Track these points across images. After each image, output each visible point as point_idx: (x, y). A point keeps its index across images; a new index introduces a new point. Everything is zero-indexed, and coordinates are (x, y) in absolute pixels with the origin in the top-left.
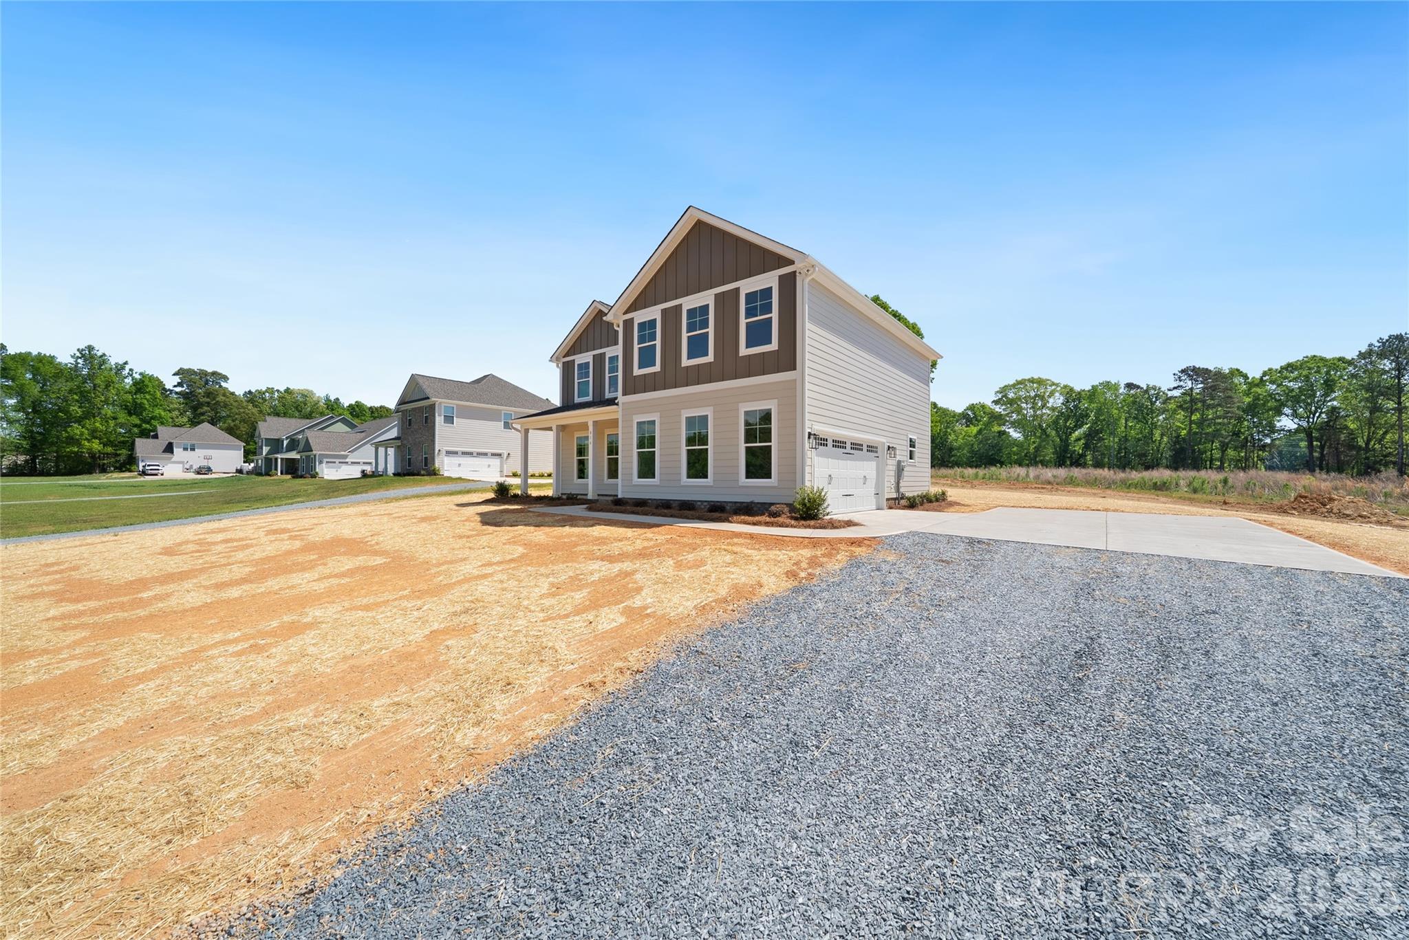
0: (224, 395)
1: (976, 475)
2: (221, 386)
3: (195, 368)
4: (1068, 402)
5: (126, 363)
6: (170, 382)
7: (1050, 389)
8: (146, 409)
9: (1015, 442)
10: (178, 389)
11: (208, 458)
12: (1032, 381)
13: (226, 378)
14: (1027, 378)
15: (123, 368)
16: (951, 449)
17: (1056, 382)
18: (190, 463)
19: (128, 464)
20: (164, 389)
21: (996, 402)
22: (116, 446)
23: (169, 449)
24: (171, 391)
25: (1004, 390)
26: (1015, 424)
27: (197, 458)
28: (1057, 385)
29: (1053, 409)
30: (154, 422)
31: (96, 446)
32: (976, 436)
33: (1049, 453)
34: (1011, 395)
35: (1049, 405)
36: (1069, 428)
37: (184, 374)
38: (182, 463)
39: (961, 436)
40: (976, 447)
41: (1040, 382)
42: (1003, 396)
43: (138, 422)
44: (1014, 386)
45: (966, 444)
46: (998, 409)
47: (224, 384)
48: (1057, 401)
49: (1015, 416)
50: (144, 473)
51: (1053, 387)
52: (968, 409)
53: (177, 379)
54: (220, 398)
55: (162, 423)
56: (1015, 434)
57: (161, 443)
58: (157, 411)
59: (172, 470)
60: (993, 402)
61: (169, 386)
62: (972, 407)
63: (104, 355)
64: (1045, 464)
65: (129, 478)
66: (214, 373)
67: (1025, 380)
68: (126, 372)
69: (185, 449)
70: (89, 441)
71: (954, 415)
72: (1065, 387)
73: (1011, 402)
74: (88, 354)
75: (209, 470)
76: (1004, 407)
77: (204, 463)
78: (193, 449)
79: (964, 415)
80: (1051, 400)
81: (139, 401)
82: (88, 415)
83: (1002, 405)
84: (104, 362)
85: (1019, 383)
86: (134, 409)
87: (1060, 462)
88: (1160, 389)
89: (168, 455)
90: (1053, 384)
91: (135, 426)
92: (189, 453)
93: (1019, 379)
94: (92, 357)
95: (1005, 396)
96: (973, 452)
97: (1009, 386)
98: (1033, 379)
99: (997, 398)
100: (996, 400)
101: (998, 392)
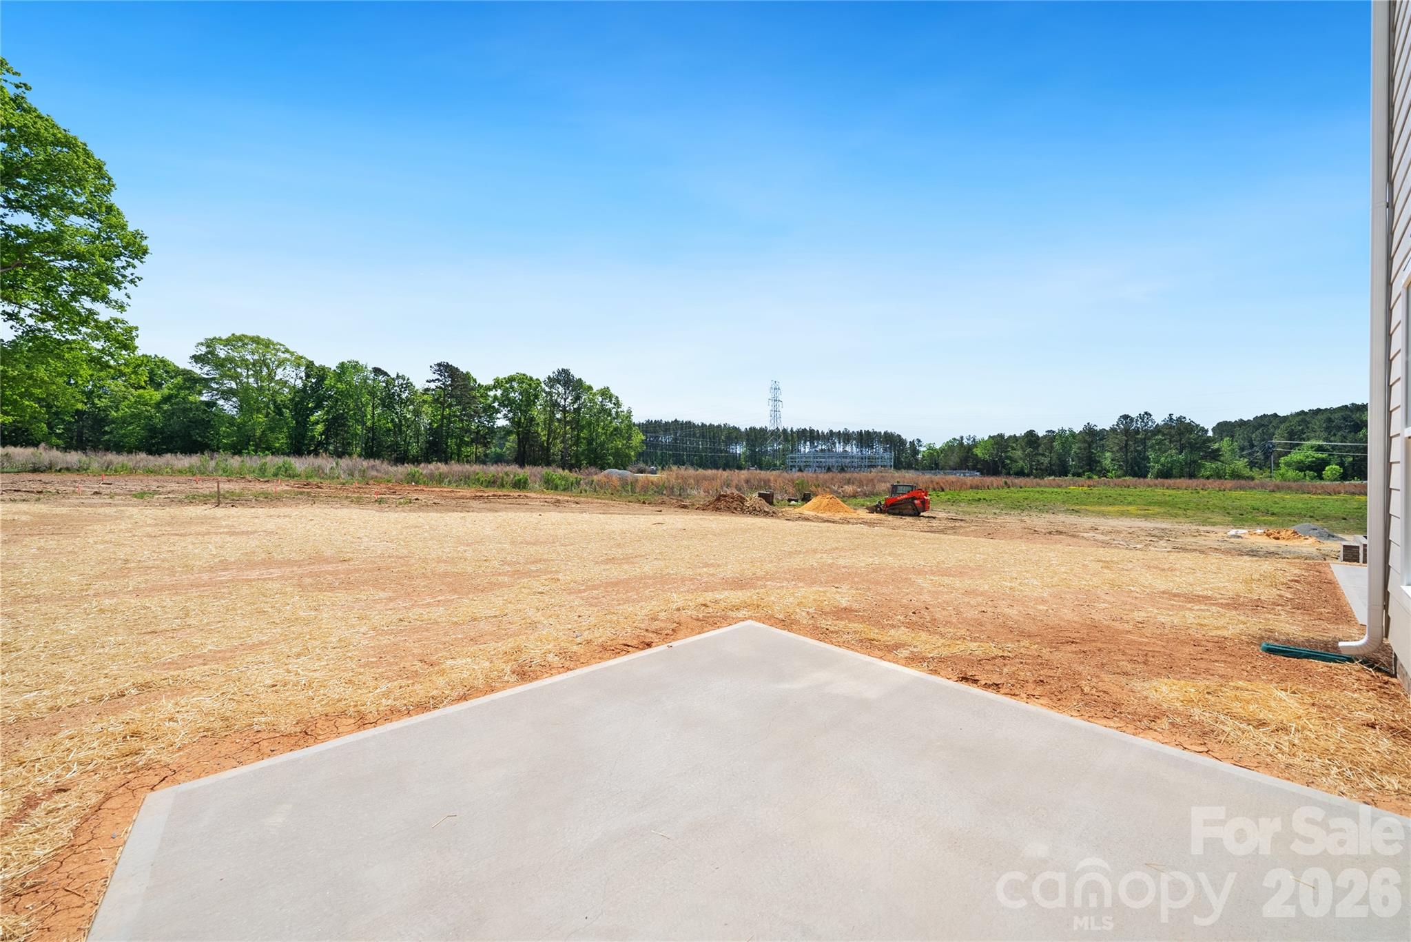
4: (307, 377)
7: (281, 356)
9: (228, 419)
12: (256, 340)
14: (250, 334)
17: (292, 350)
21: (197, 359)
25: (210, 343)
26: (227, 394)
28: (292, 354)
29: (283, 384)
32: (158, 405)
34: (221, 353)
35: (277, 378)
36: (308, 409)
40: (158, 420)
41: (268, 344)
42: (207, 353)
44: (227, 340)
45: (137, 416)
46: (198, 370)
48: (290, 374)
49: (226, 383)
51: (287, 356)
56: (227, 408)
60: (191, 357)
64: (276, 452)
67: (246, 336)
72: (304, 358)
73: (219, 364)
76: (206, 368)
80: (281, 372)
83: (205, 365)
85: (236, 338)
87: (293, 449)
88: (408, 379)
90: (287, 351)
93: (238, 334)
95: (212, 353)
96: (152, 430)
97: (220, 339)
98: (258, 337)
99: (199, 353)
100: (197, 354)
101: (202, 344)
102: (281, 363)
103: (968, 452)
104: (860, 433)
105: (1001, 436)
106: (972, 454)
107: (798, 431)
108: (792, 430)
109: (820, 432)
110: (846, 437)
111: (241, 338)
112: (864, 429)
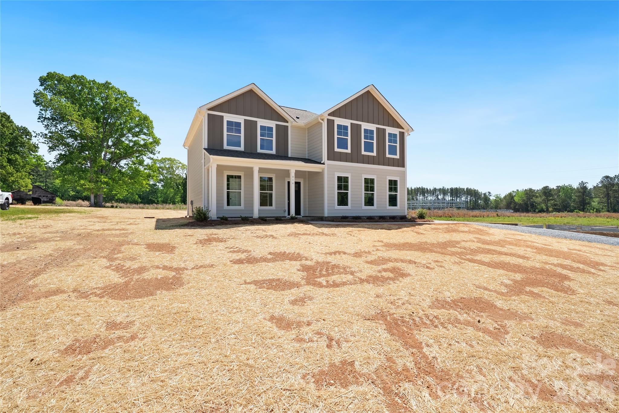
35: (176, 173)
41: (174, 161)
90: (180, 163)
98: (170, 158)
102: (178, 167)
103: (511, 199)
104: (452, 189)
105: (531, 190)
106: (514, 200)
107: (415, 189)
108: (411, 189)
109: (429, 189)
110: (444, 191)
111: (165, 159)
112: (454, 186)
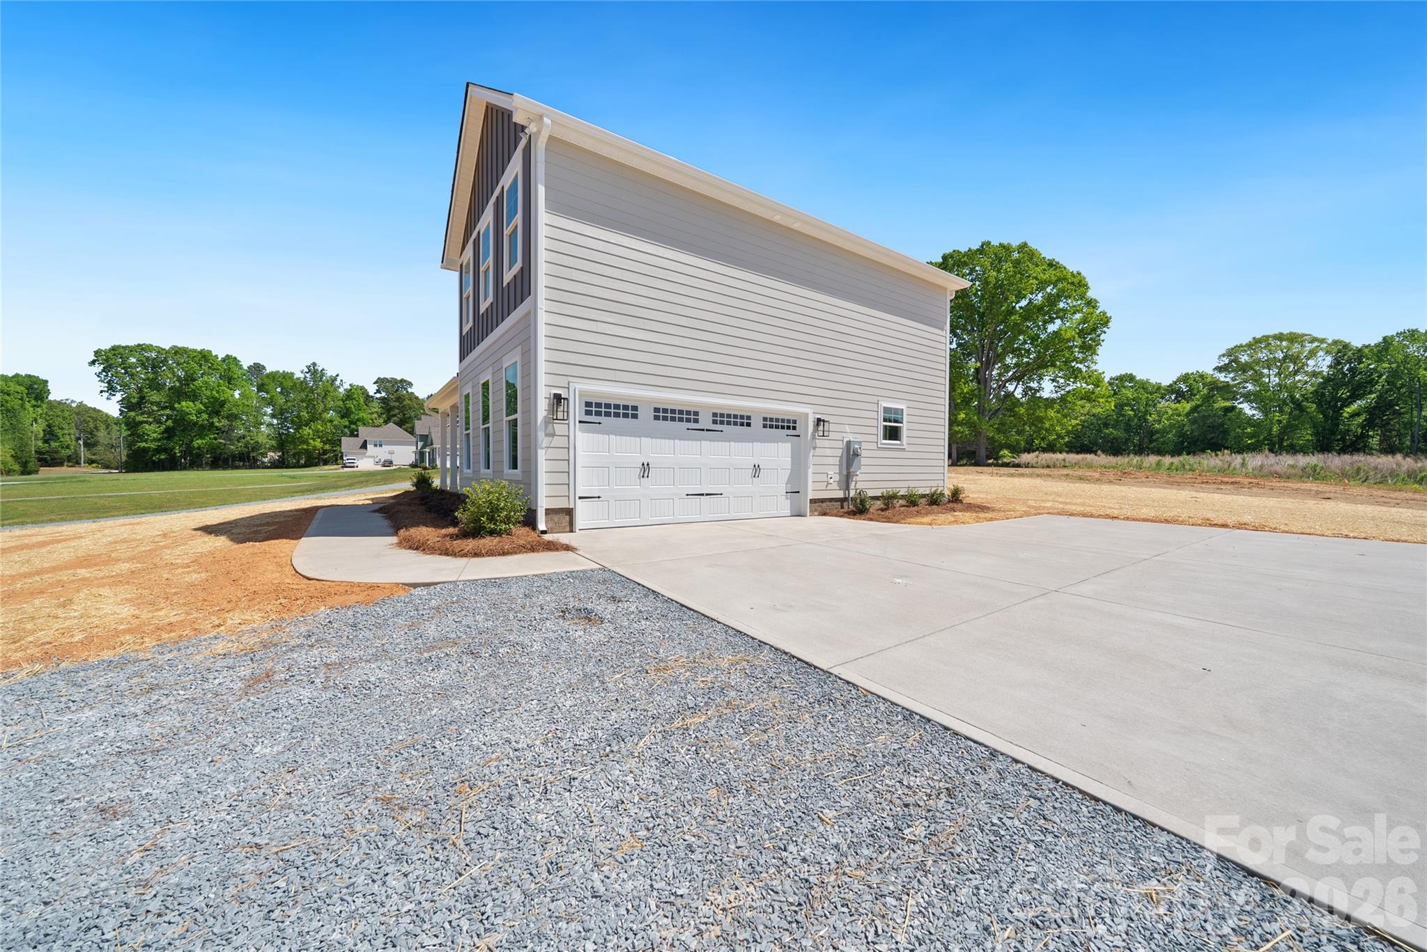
0: (410, 400)
1: (1158, 464)
2: (407, 392)
3: (388, 376)
4: (1339, 363)
5: (337, 375)
6: (372, 390)
7: (1309, 347)
8: (353, 413)
9: (1250, 421)
10: (378, 395)
11: (391, 453)
12: (1280, 337)
13: (410, 384)
14: (1271, 333)
15: (336, 379)
16: (1152, 433)
17: (1320, 336)
18: (379, 457)
19: (337, 458)
20: (368, 396)
21: (1219, 369)
22: (333, 443)
23: (364, 446)
24: (372, 397)
25: (1231, 353)
26: (1247, 397)
27: (383, 453)
28: (1322, 341)
29: (1314, 374)
30: (359, 423)
31: (318, 444)
32: (1188, 414)
33: (1306, 435)
34: (1244, 358)
35: (1309, 369)
36: (1340, 399)
37: (380, 382)
38: (373, 457)
39: (1165, 416)
40: (1188, 429)
41: (1293, 338)
42: (1230, 362)
43: (347, 423)
44: (1249, 346)
45: (1171, 426)
46: (1223, 377)
47: (410, 390)
48: (1323, 363)
49: (1250, 387)
50: (345, 466)
51: (1316, 344)
52: (1179, 380)
53: (375, 387)
54: (407, 402)
55: (364, 424)
56: (1247, 409)
57: (359, 441)
58: (361, 415)
59: (366, 463)
60: (1215, 369)
61: (371, 394)
62: (1185, 378)
63: (323, 369)
65: (336, 469)
66: (402, 381)
67: (1268, 337)
68: (338, 383)
69: (376, 445)
70: (314, 440)
71: (1158, 388)
72: (1335, 342)
73: (1244, 368)
74: (313, 370)
75: (390, 463)
76: (1232, 375)
77: (388, 457)
78: (381, 446)
79: (1172, 389)
80: (1311, 362)
81: (348, 406)
82: (313, 419)
83: (1230, 372)
84: (323, 375)
85: (1257, 341)
86: (345, 413)
87: (1323, 445)
89: (363, 451)
90: (1314, 340)
91: (345, 427)
92: (378, 448)
93: (1258, 336)
94: (316, 371)
95: (1236, 361)
96: (1181, 435)
97: (1241, 346)
98: (1281, 334)
99: (1222, 363)
100: (1220, 365)
101: (1224, 355)
102: (1313, 353)
111: (1265, 339)
